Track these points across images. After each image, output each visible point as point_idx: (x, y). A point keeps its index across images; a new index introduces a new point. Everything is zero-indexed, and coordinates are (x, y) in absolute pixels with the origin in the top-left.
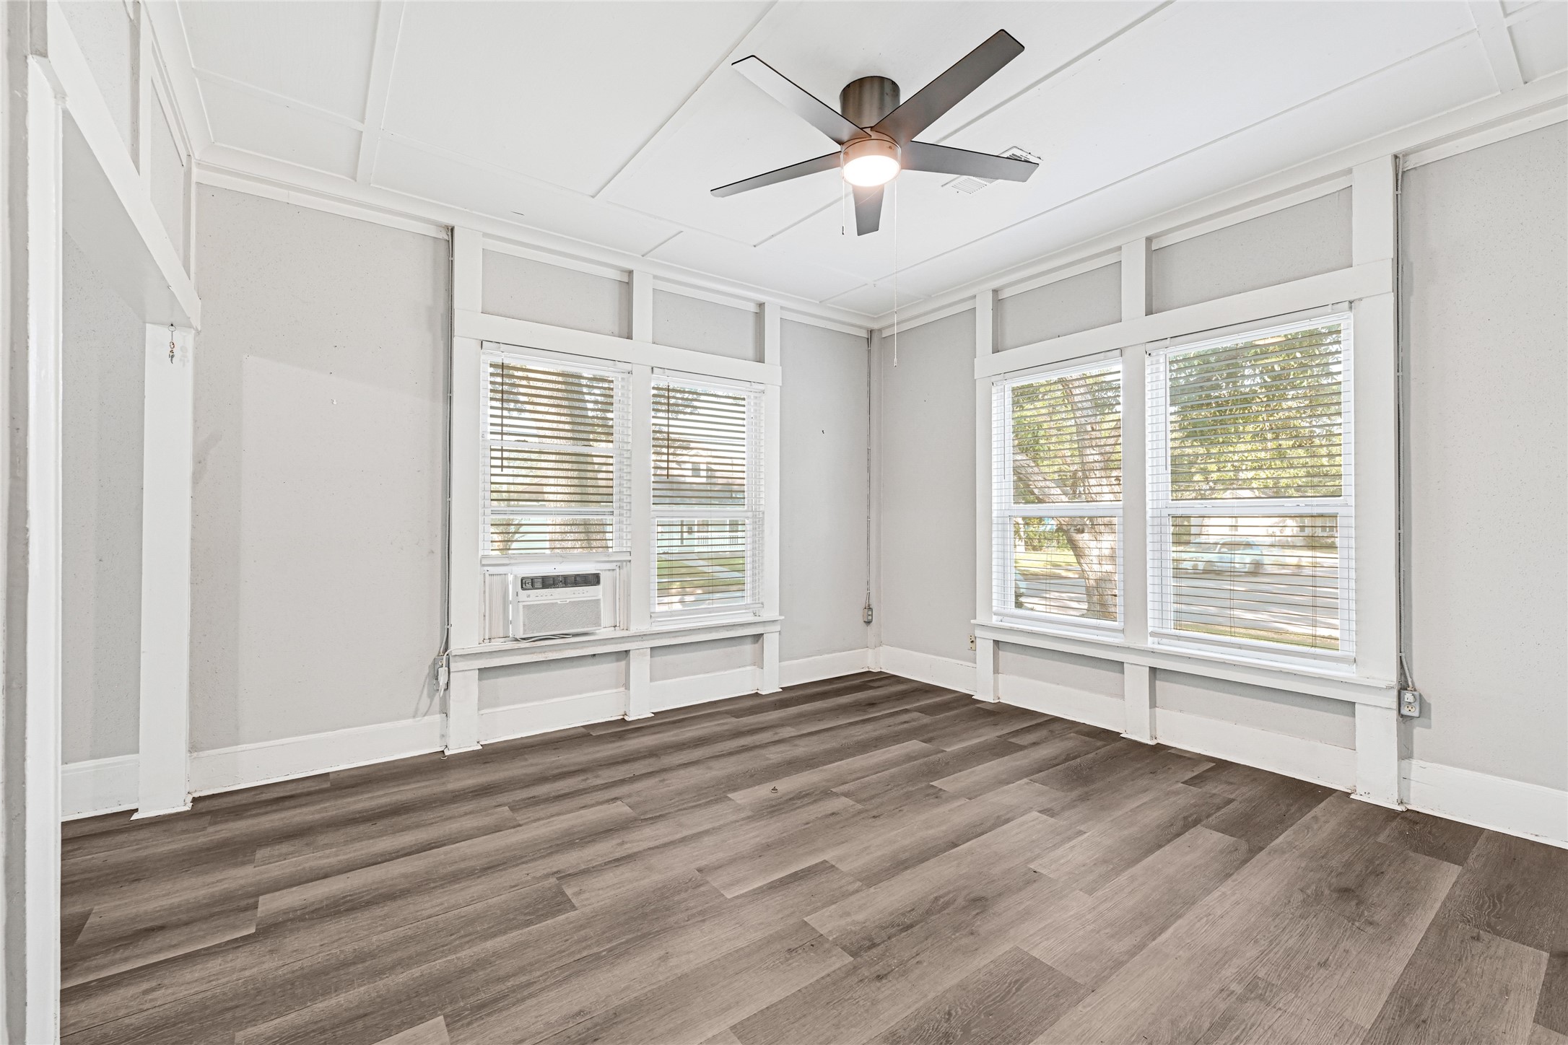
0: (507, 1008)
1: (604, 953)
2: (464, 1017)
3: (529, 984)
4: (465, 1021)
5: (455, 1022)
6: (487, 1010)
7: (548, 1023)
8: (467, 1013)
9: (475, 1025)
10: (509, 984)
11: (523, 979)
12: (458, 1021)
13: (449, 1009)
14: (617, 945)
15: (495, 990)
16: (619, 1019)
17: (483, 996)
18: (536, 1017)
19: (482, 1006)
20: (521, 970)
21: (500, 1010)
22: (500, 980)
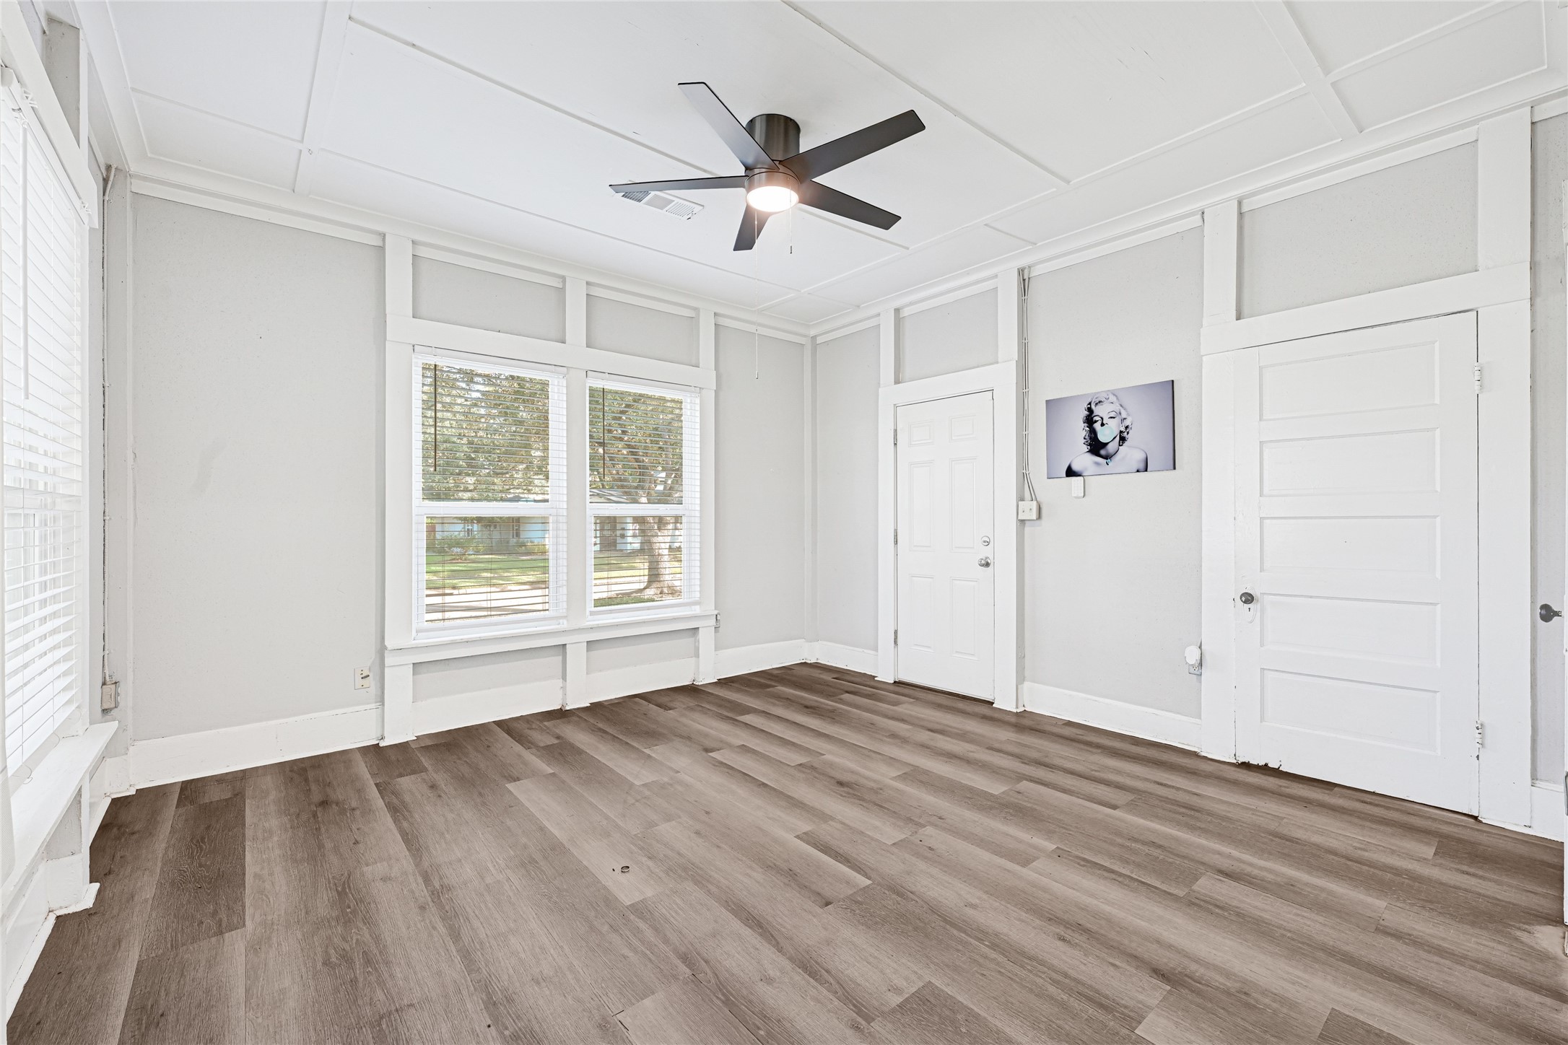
0: (1090, 987)
1: (987, 943)
2: (1122, 1014)
3: (1055, 982)
4: (1126, 1011)
5: (1133, 1019)
6: (1104, 1001)
7: (1085, 955)
8: (1117, 1014)
9: (1123, 1002)
10: (1065, 997)
11: (1052, 990)
12: (1129, 1016)
13: (1124, 1032)
14: (971, 937)
15: (1079, 1005)
16: (1050, 916)
17: (1091, 1011)
18: (1085, 964)
19: (1101, 1006)
20: (1041, 995)
21: (1097, 992)
22: (1063, 1005)
